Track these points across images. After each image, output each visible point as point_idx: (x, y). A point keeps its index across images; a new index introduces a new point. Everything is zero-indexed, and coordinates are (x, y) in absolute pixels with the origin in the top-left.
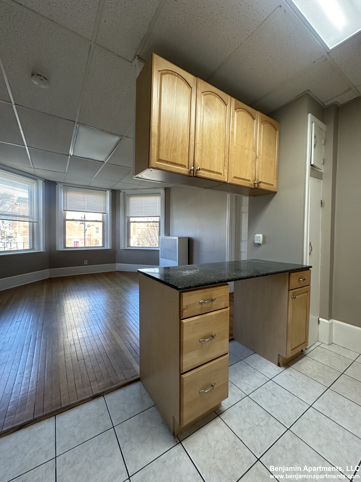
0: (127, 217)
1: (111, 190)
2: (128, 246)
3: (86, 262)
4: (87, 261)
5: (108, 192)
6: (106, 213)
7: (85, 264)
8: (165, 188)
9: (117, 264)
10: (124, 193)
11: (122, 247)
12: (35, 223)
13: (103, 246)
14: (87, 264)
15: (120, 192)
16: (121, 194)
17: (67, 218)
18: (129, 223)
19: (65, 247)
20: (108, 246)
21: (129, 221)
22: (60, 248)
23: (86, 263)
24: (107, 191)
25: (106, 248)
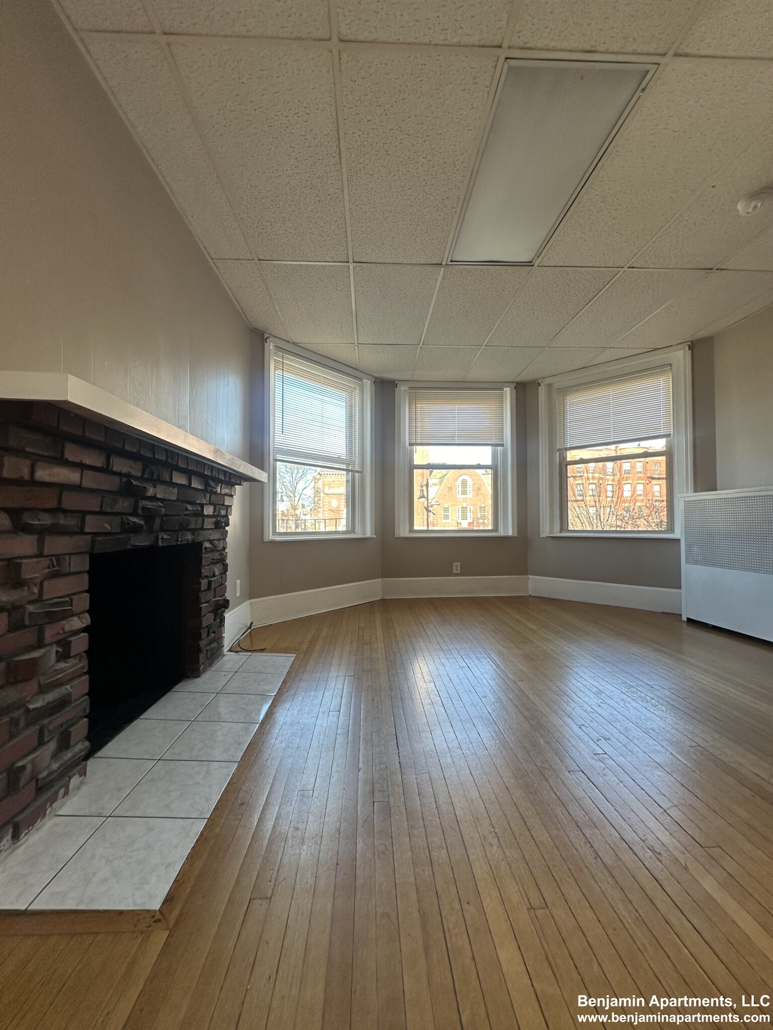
0: (559, 450)
1: (515, 384)
2: (561, 531)
3: (457, 567)
4: (459, 564)
5: (507, 391)
6: (502, 445)
7: (455, 571)
8: (692, 342)
9: (530, 576)
10: (550, 386)
11: (545, 531)
12: (357, 474)
13: (496, 529)
14: (459, 572)
15: (540, 385)
16: (542, 391)
17: (417, 461)
18: (564, 465)
19: (411, 530)
20: (509, 529)
21: (563, 458)
22: (402, 531)
23: (457, 570)
24: (505, 389)
25: (501, 533)
